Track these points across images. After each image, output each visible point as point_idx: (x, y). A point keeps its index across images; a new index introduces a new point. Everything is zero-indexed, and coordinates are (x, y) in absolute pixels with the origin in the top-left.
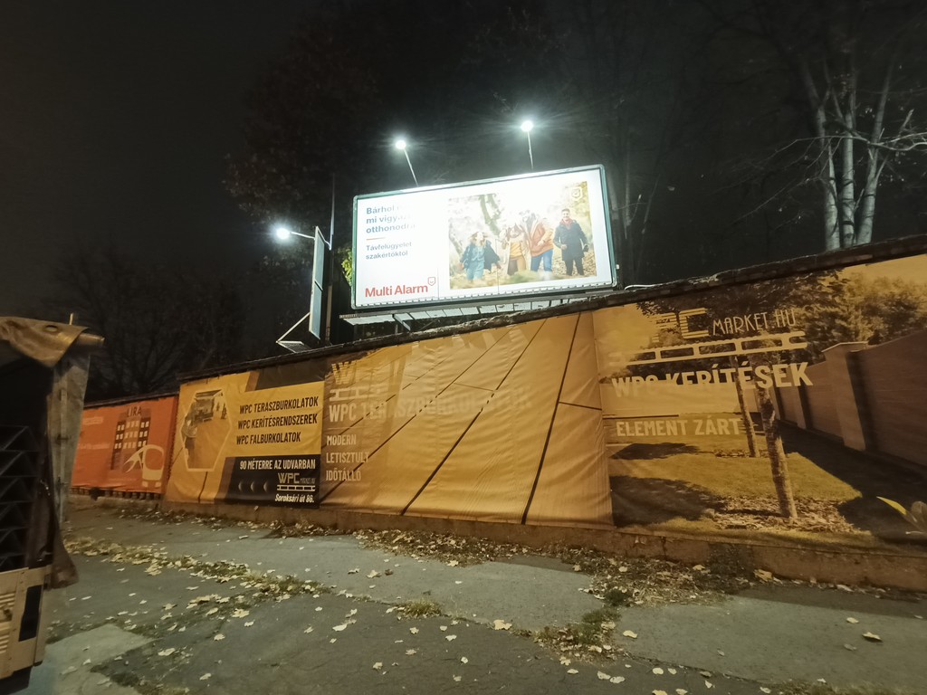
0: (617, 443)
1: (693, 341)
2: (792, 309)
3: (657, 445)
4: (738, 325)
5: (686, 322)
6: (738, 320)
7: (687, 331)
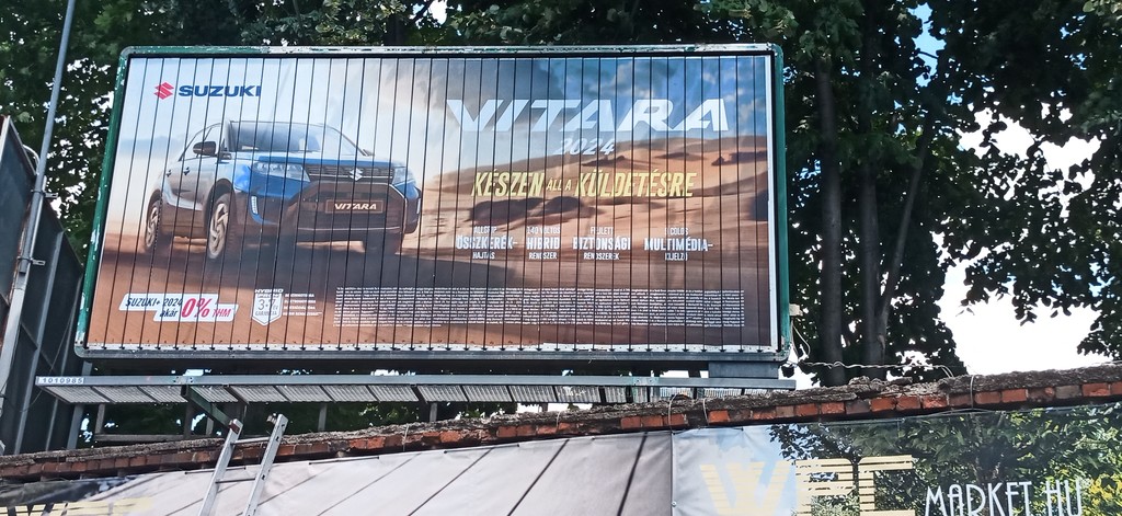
2: (1078, 479)
4: (975, 506)
5: (871, 483)
6: (975, 494)
7: (873, 506)
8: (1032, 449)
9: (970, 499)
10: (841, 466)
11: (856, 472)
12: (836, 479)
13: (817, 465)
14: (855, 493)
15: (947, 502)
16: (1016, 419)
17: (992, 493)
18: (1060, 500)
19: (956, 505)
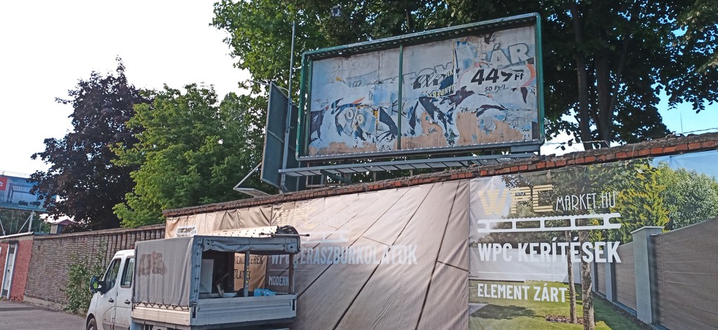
0: (477, 302)
1: (540, 214)
2: (614, 192)
3: (505, 307)
4: (575, 203)
5: (537, 196)
6: (575, 199)
7: (537, 205)
8: (596, 180)
9: (573, 201)
10: (526, 190)
11: (532, 192)
12: (525, 195)
13: (518, 190)
14: (531, 200)
15: (564, 202)
16: (591, 168)
17: (581, 198)
18: (607, 200)
19: (568, 203)
